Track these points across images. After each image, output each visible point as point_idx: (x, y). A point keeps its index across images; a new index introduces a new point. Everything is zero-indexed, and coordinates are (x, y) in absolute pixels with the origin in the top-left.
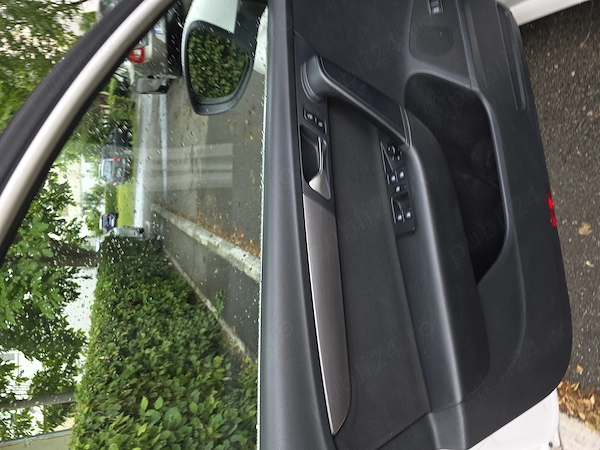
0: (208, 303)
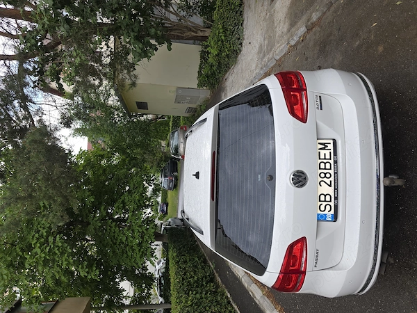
0: (211, 264)
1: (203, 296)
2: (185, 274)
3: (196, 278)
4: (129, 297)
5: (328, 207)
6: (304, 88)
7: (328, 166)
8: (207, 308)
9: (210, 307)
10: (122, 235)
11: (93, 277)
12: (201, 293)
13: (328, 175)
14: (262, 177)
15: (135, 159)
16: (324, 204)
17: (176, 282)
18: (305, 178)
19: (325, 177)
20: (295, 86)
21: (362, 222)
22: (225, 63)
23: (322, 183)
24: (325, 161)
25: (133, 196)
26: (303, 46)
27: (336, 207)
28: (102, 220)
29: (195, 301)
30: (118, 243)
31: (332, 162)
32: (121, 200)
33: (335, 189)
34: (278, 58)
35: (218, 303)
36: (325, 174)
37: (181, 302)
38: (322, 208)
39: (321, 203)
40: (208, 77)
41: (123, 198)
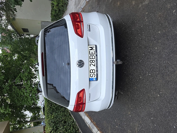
1: (59, 113)
2: (51, 105)
3: (56, 106)
4: (29, 117)
5: (94, 75)
6: (82, 21)
7: (93, 57)
8: (60, 118)
9: (61, 118)
10: (21, 92)
11: (8, 112)
12: (58, 112)
13: (93, 61)
14: (65, 64)
15: (26, 56)
16: (92, 74)
17: (47, 109)
18: (83, 63)
19: (92, 62)
20: (78, 20)
21: (107, 80)
22: (62, 9)
23: (91, 65)
24: (92, 55)
25: (25, 74)
26: (91, 2)
27: (97, 75)
28: (10, 86)
29: (55, 116)
30: (19, 96)
31: (95, 55)
32: (19, 76)
33: (96, 67)
34: (82, 7)
35: (65, 115)
36: (92, 61)
37: (49, 117)
38: (92, 76)
39: (91, 73)
40: (55, 16)
41: (20, 75)
